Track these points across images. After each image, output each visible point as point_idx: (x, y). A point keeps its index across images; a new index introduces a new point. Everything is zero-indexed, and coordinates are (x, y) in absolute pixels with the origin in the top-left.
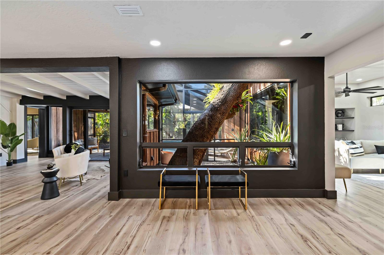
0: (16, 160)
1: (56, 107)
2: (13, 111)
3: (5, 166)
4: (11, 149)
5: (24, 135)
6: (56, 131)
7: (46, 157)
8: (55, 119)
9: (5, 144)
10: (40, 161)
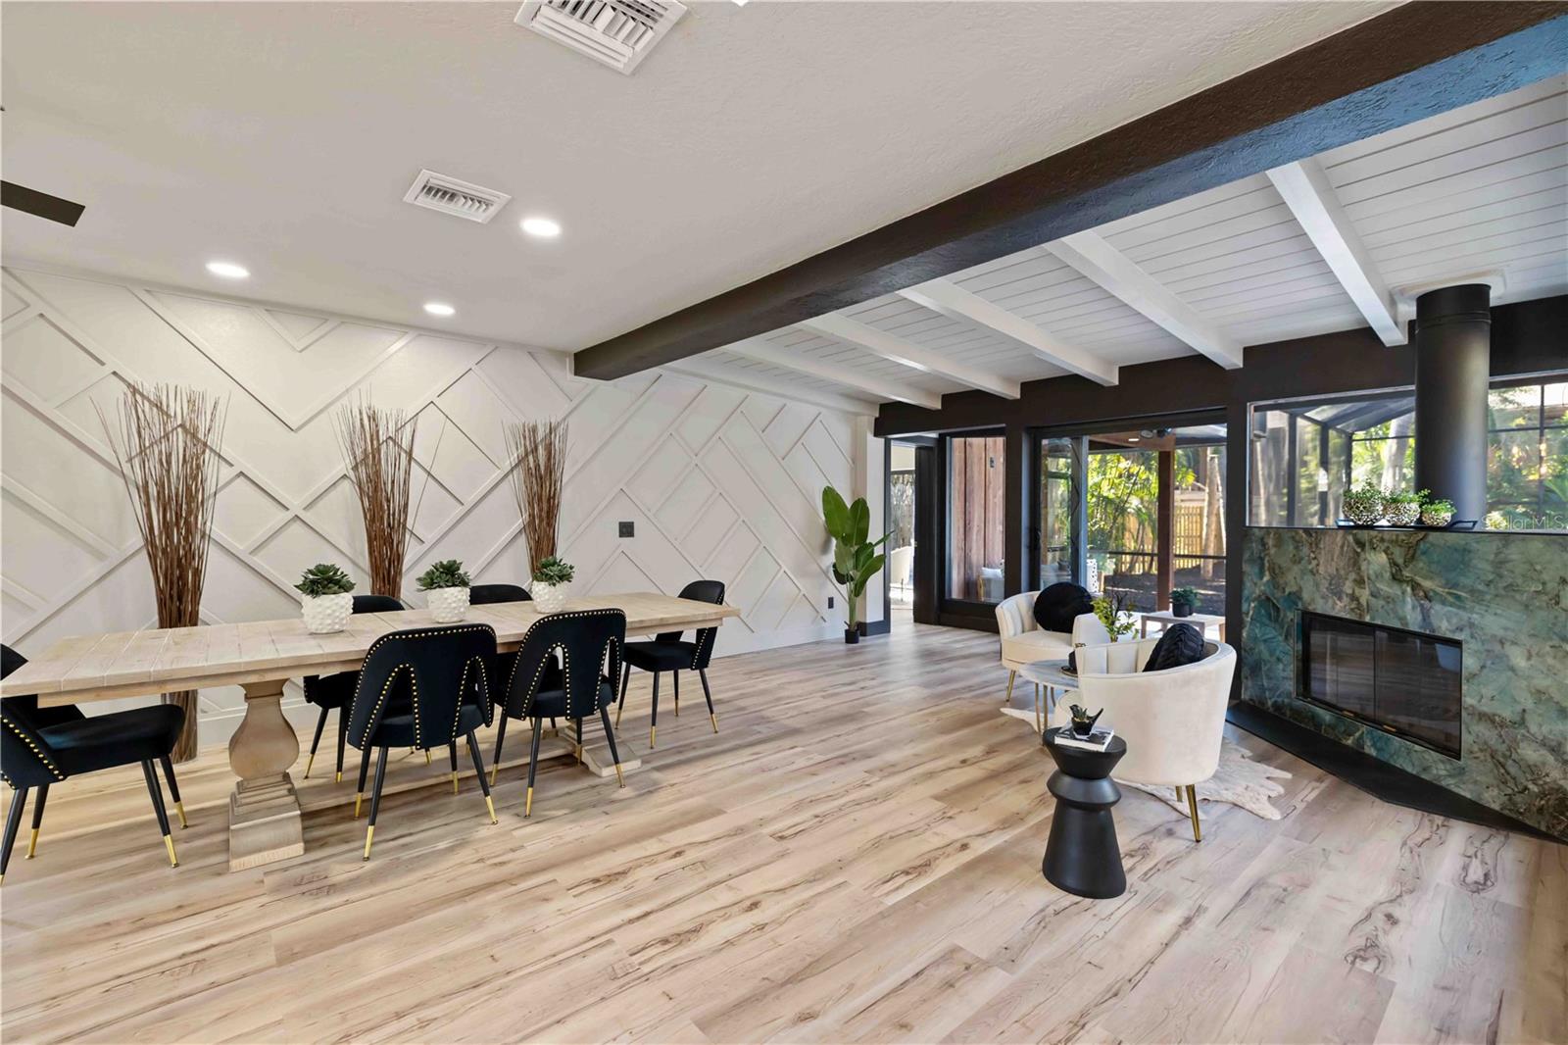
0: (865, 624)
1: (963, 439)
2: (857, 460)
3: (842, 643)
4: (856, 585)
5: (882, 544)
6: (962, 530)
7: (935, 624)
8: (960, 483)
9: (843, 571)
10: (920, 635)
